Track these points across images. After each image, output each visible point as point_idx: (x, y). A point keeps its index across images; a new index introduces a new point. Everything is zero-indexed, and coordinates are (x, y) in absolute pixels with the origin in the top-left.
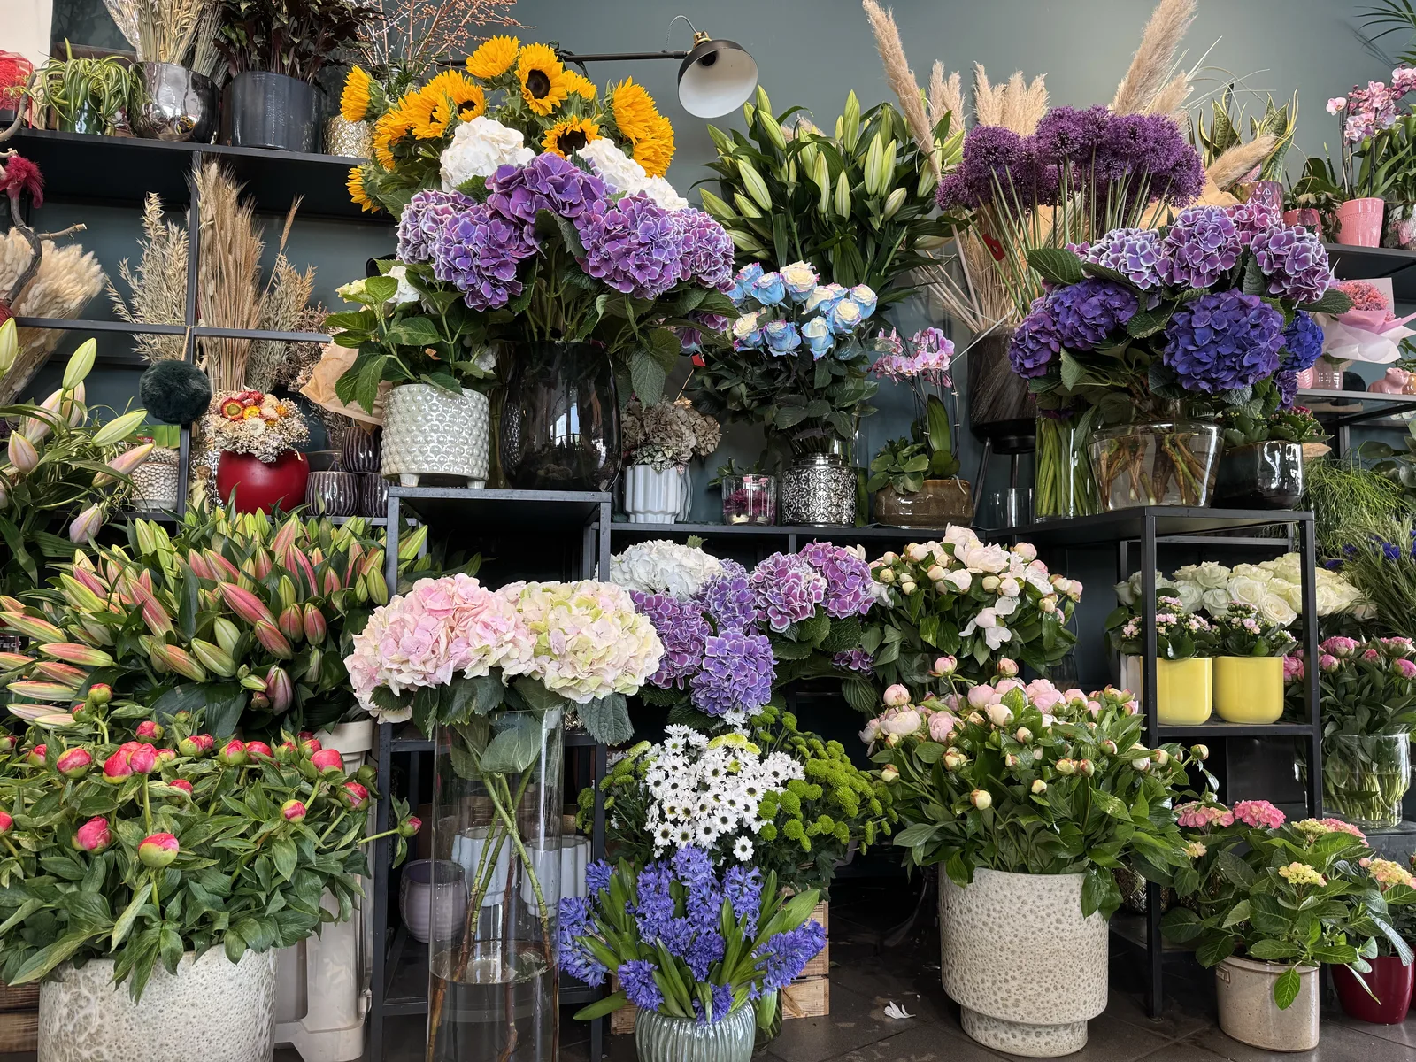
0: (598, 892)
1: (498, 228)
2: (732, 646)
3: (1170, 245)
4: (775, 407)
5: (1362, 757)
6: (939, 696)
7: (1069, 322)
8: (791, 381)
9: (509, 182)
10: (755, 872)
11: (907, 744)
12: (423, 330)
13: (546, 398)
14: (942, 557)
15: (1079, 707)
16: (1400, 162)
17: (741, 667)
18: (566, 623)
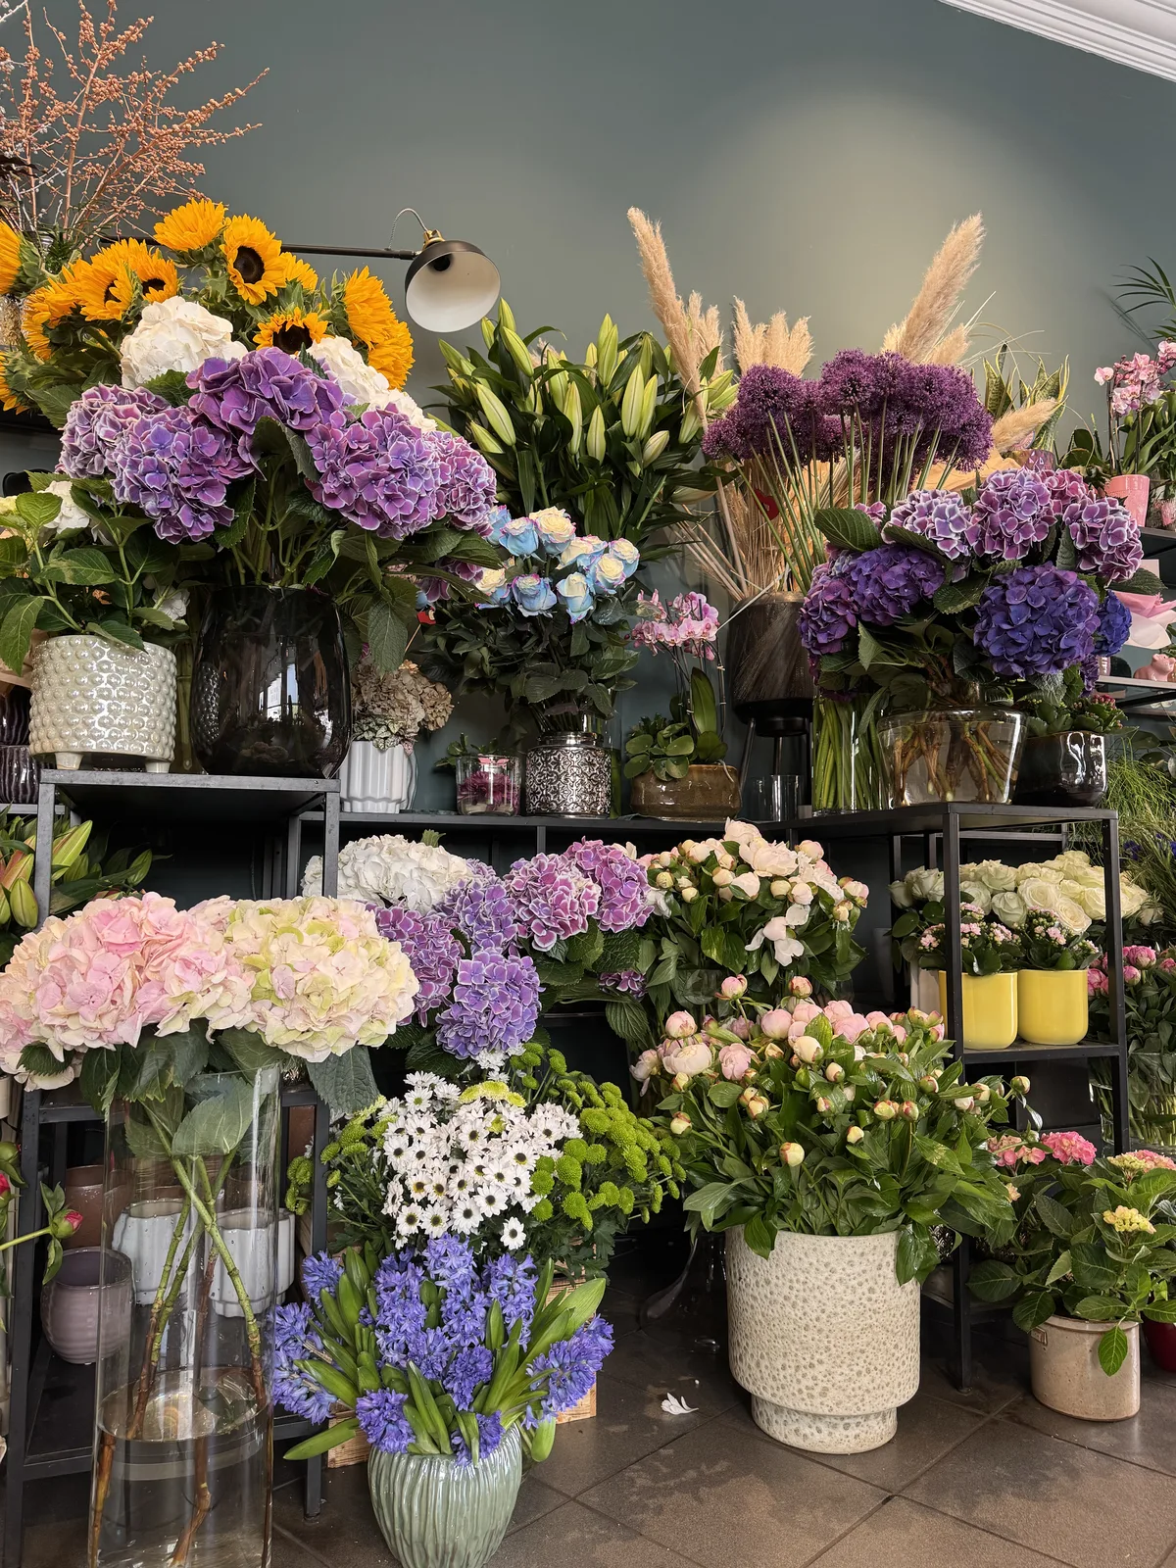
0: (320, 1294)
1: (203, 438)
2: (490, 971)
3: (981, 511)
4: (523, 675)
5: (1163, 1077)
6: (720, 1019)
7: (869, 592)
8: (544, 645)
9: (219, 381)
10: (528, 1263)
11: (698, 1085)
12: (94, 566)
13: (254, 658)
14: (726, 859)
15: (885, 1032)
16: (1163, 441)
17: (503, 998)
18: (295, 957)
